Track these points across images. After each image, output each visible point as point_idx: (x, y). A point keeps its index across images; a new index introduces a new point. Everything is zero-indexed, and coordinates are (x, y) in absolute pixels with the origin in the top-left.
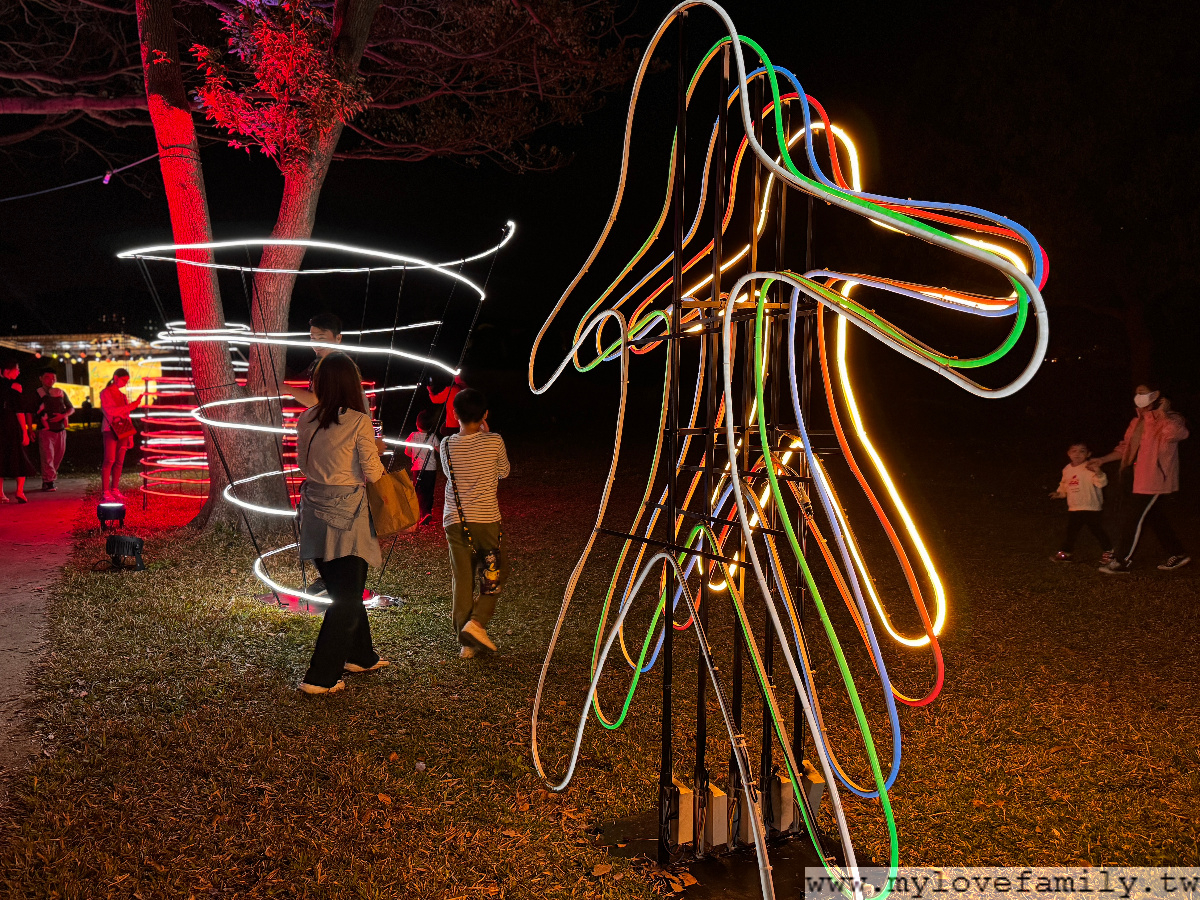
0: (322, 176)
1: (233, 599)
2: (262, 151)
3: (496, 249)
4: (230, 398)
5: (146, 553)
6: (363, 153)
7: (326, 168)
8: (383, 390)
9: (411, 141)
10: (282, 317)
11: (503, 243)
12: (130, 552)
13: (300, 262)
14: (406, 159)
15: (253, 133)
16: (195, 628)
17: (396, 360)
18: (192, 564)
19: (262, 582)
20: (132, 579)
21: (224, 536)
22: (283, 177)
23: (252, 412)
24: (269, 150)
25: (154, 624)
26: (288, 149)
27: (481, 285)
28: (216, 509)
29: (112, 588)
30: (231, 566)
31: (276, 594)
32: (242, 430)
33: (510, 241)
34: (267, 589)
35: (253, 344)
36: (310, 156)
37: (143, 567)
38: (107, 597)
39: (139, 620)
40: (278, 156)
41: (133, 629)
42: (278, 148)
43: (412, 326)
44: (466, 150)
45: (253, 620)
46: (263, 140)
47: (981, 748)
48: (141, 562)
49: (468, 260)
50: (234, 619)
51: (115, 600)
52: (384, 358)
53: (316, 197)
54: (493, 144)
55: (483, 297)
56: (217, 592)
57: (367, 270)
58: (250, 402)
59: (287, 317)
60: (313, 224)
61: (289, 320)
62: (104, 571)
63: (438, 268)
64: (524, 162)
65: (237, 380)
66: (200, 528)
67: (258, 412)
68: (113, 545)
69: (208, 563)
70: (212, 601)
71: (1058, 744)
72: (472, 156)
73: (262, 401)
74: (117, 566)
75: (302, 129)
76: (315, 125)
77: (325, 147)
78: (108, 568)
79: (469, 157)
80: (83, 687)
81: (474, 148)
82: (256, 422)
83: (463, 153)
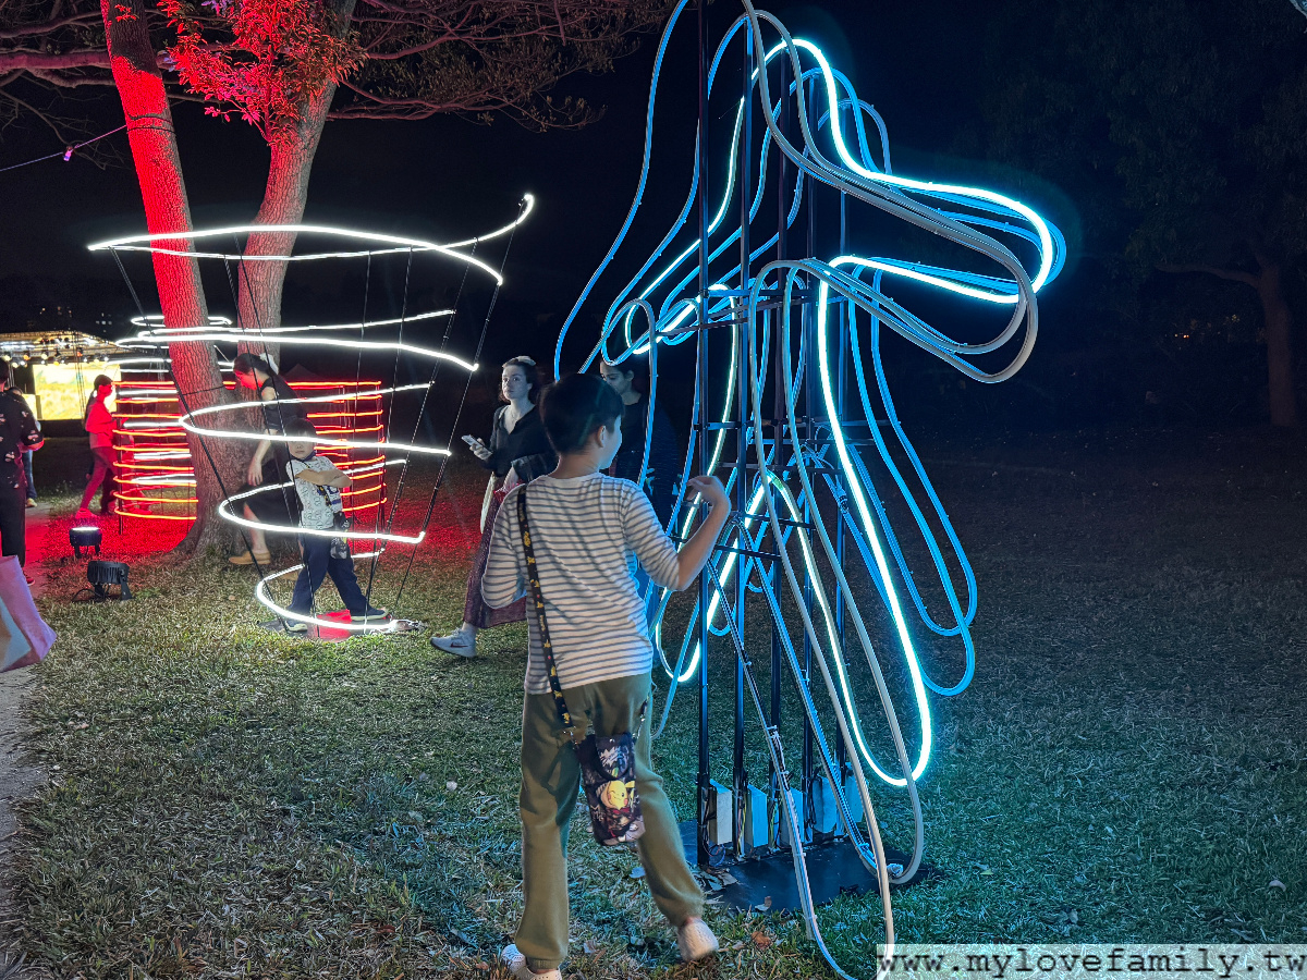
0: (314, 145)
1: (234, 627)
2: (244, 118)
3: (512, 226)
4: (218, 403)
5: (131, 581)
6: (355, 112)
7: (318, 137)
8: (391, 390)
9: (412, 96)
10: (274, 308)
11: (521, 219)
12: (115, 580)
13: (292, 246)
14: (407, 118)
15: (233, 98)
16: (197, 657)
17: (405, 357)
18: (183, 591)
19: (265, 608)
20: (117, 609)
21: (216, 560)
22: (270, 148)
23: (243, 419)
24: (251, 117)
25: (151, 654)
26: (275, 115)
27: (497, 267)
28: (206, 530)
29: (100, 619)
30: (227, 592)
31: (281, 621)
32: (233, 439)
33: (529, 215)
34: (273, 615)
35: (241, 342)
36: (299, 123)
37: (129, 597)
38: (94, 628)
39: (133, 651)
40: (262, 123)
41: (128, 661)
42: (262, 114)
43: (419, 317)
44: (477, 105)
45: (259, 648)
46: (244, 105)
47: (1044, 754)
48: (128, 590)
49: (481, 239)
50: (238, 648)
51: (104, 631)
52: (392, 355)
53: (308, 170)
54: (510, 97)
55: (500, 281)
56: (216, 620)
57: (367, 253)
58: (240, 409)
59: (279, 309)
60: (305, 202)
61: (282, 313)
62: (86, 601)
63: (445, 250)
64: (547, 118)
65: (225, 383)
66: (189, 552)
67: (250, 419)
68: (95, 572)
69: (202, 591)
70: (210, 628)
71: (1123, 748)
72: (485, 112)
73: (254, 408)
74: (100, 595)
75: (289, 92)
76: (304, 87)
77: (316, 113)
78: (90, 598)
79: (481, 113)
80: (82, 719)
81: (487, 103)
82: (248, 429)
83: (473, 109)
